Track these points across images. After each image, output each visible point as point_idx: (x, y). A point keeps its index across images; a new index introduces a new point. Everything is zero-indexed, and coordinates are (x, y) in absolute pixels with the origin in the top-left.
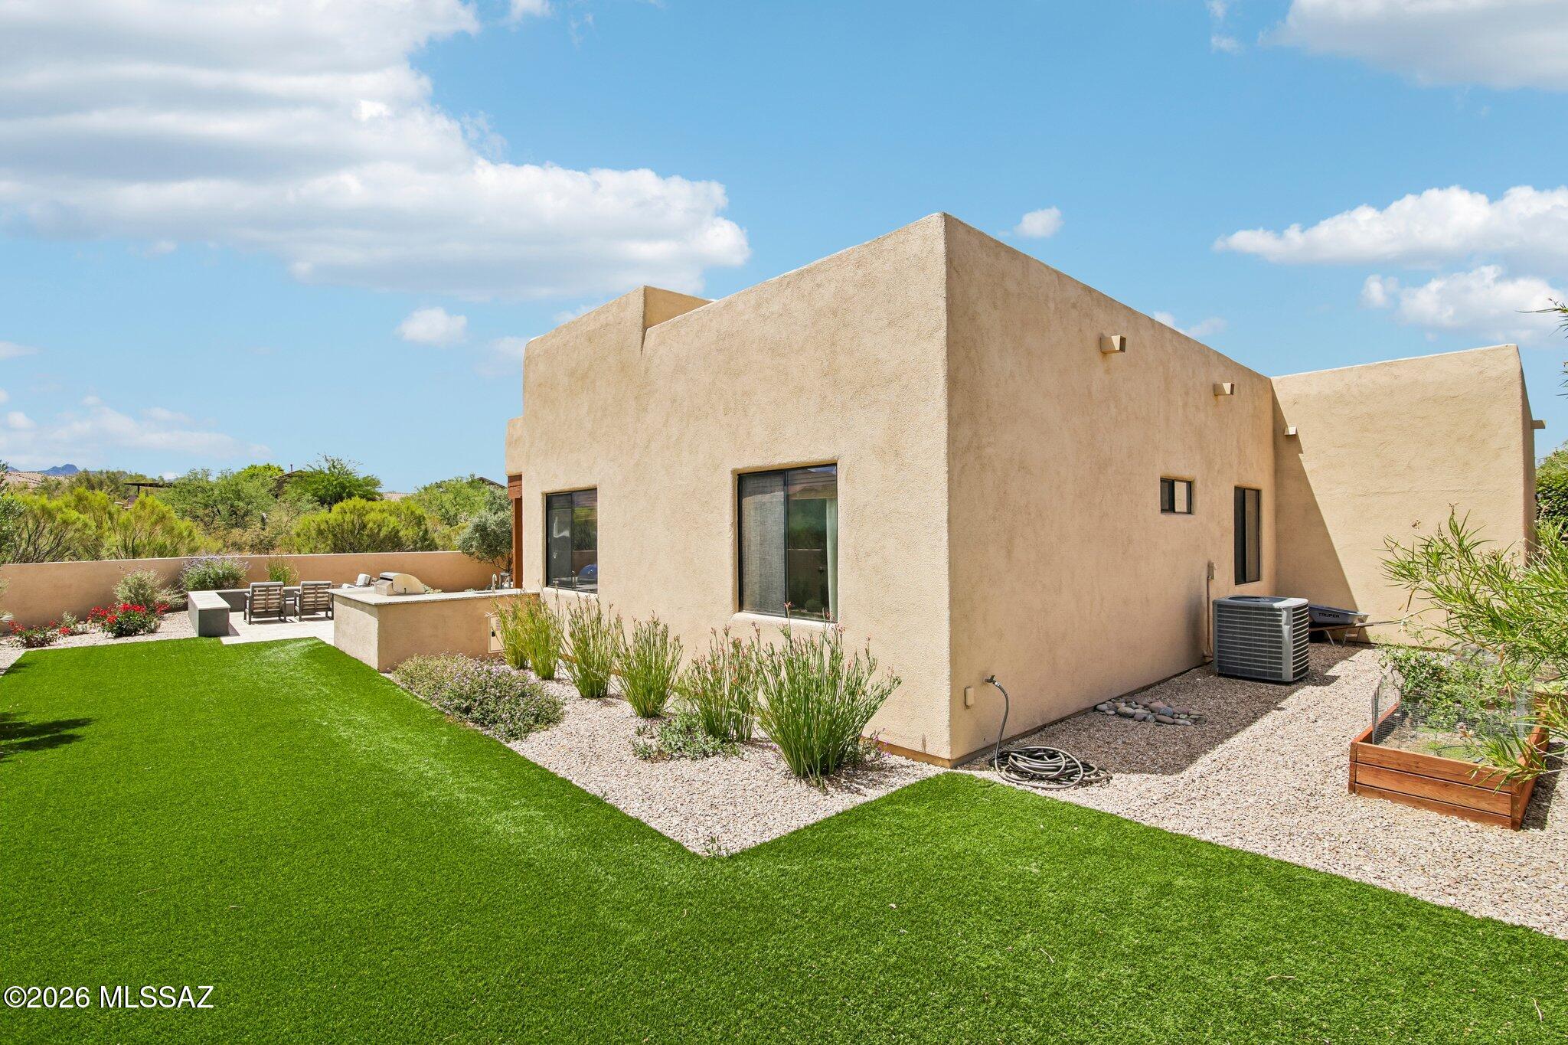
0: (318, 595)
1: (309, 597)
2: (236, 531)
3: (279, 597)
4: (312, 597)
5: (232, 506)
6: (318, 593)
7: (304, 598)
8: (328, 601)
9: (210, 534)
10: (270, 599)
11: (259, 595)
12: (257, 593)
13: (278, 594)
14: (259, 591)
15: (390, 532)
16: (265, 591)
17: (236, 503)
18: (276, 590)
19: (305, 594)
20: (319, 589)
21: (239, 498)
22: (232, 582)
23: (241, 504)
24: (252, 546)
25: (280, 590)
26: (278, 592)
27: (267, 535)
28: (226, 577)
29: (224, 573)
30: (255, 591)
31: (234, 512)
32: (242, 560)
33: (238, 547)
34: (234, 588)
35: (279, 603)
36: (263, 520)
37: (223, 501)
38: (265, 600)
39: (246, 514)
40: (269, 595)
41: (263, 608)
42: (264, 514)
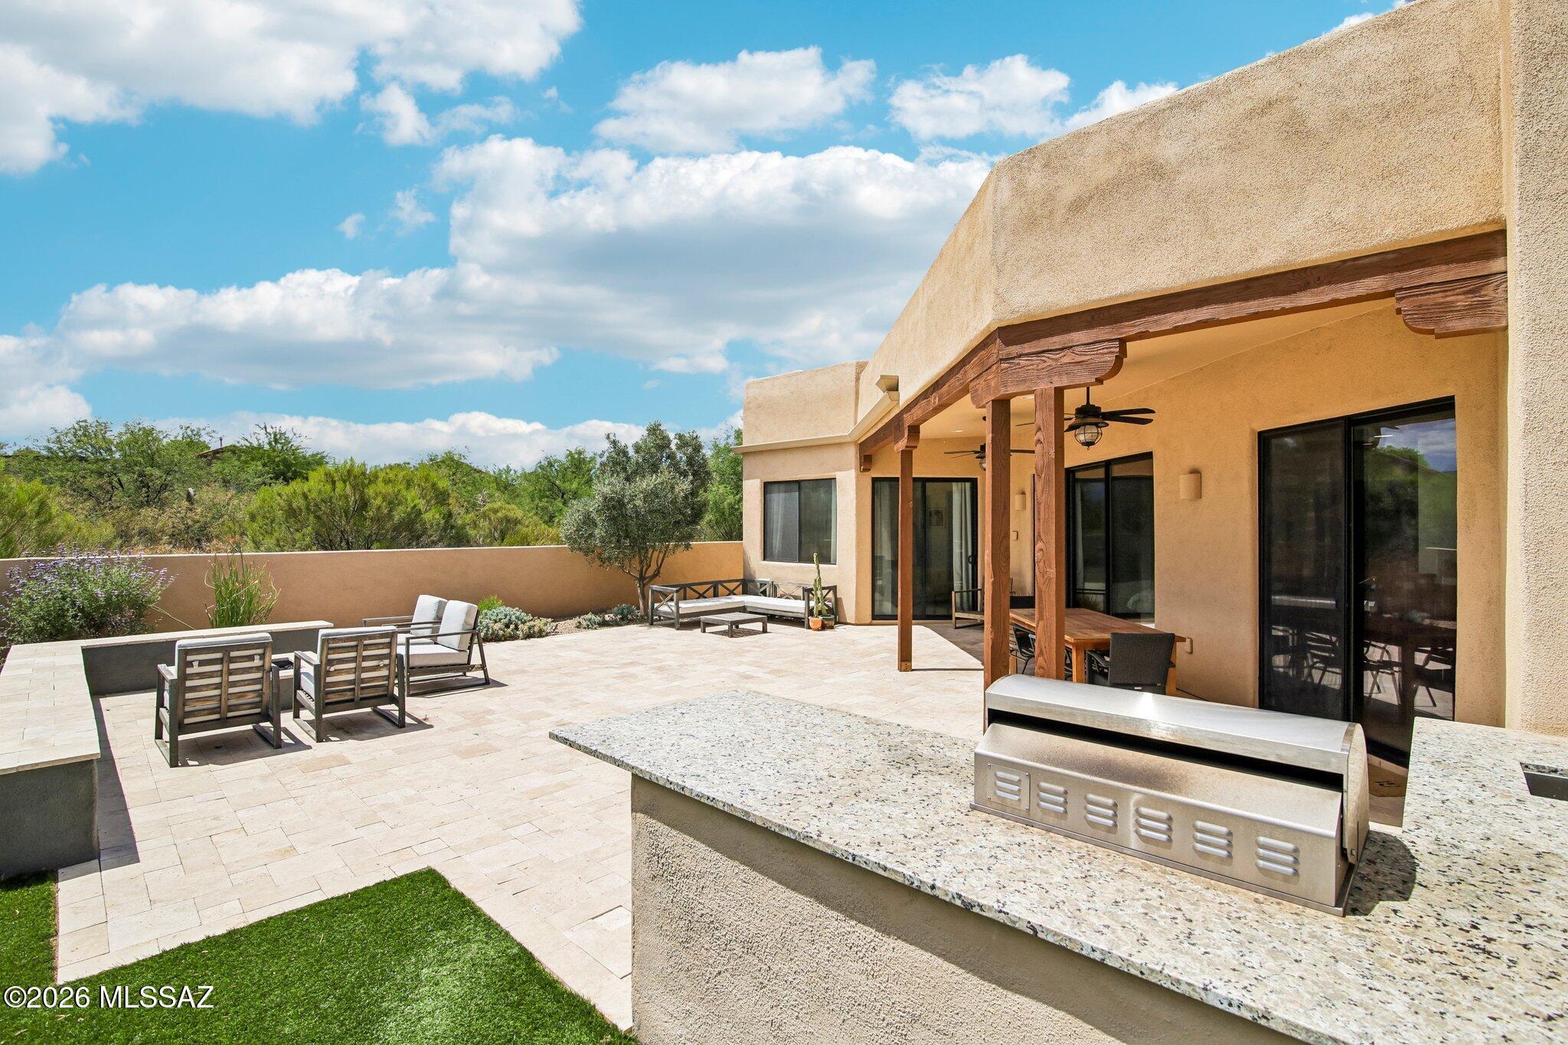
0: (365, 664)
1: (339, 672)
2: (148, 512)
3: (258, 675)
4: (348, 671)
5: (141, 474)
6: (365, 658)
7: (328, 673)
8: (388, 678)
9: (103, 516)
10: (234, 684)
11: (201, 675)
12: (196, 669)
13: (258, 669)
14: (202, 663)
15: (409, 514)
16: (220, 661)
17: (148, 470)
18: (251, 658)
19: (330, 662)
20: (367, 647)
21: (153, 464)
22: (129, 613)
23: (157, 472)
24: (172, 535)
25: (262, 656)
26: (257, 662)
27: (197, 517)
28: (113, 605)
29: (108, 599)
30: (190, 664)
31: (144, 483)
32: (152, 564)
33: (150, 538)
34: (133, 632)
35: (260, 693)
36: (189, 498)
37: (129, 468)
38: (218, 686)
39: (164, 487)
40: (231, 672)
41: (212, 711)
42: (191, 490)
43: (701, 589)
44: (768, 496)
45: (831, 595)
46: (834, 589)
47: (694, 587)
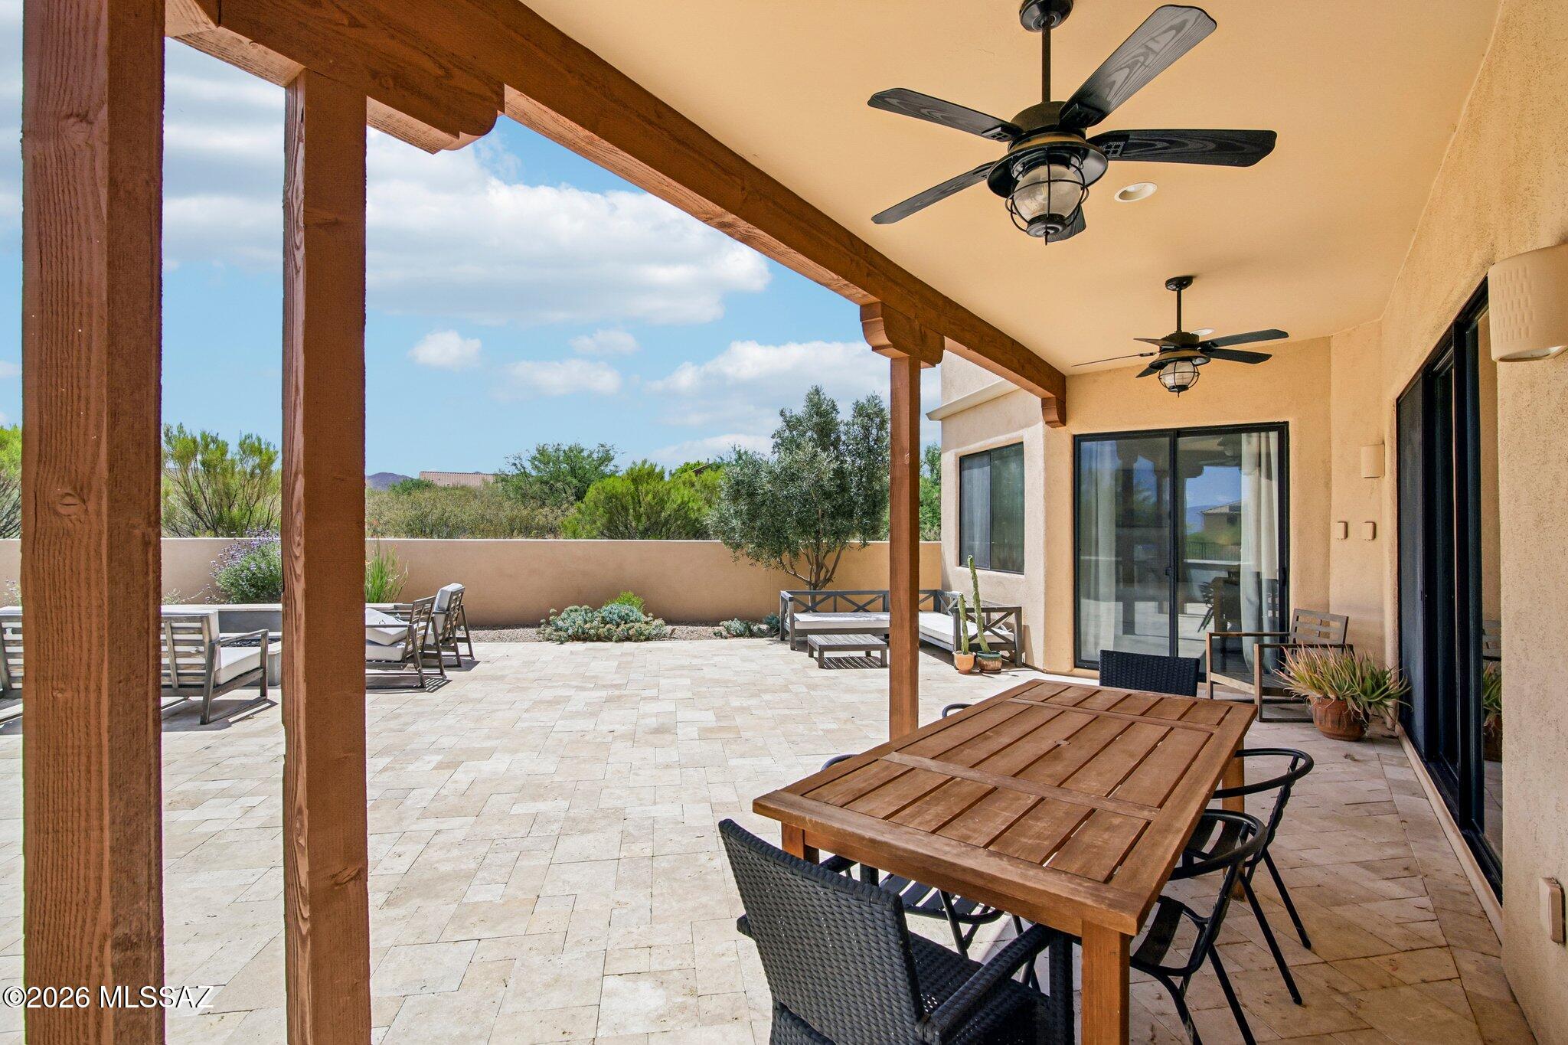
43: (861, 600)
44: (966, 473)
45: (1012, 619)
46: (1018, 611)
47: (849, 597)
